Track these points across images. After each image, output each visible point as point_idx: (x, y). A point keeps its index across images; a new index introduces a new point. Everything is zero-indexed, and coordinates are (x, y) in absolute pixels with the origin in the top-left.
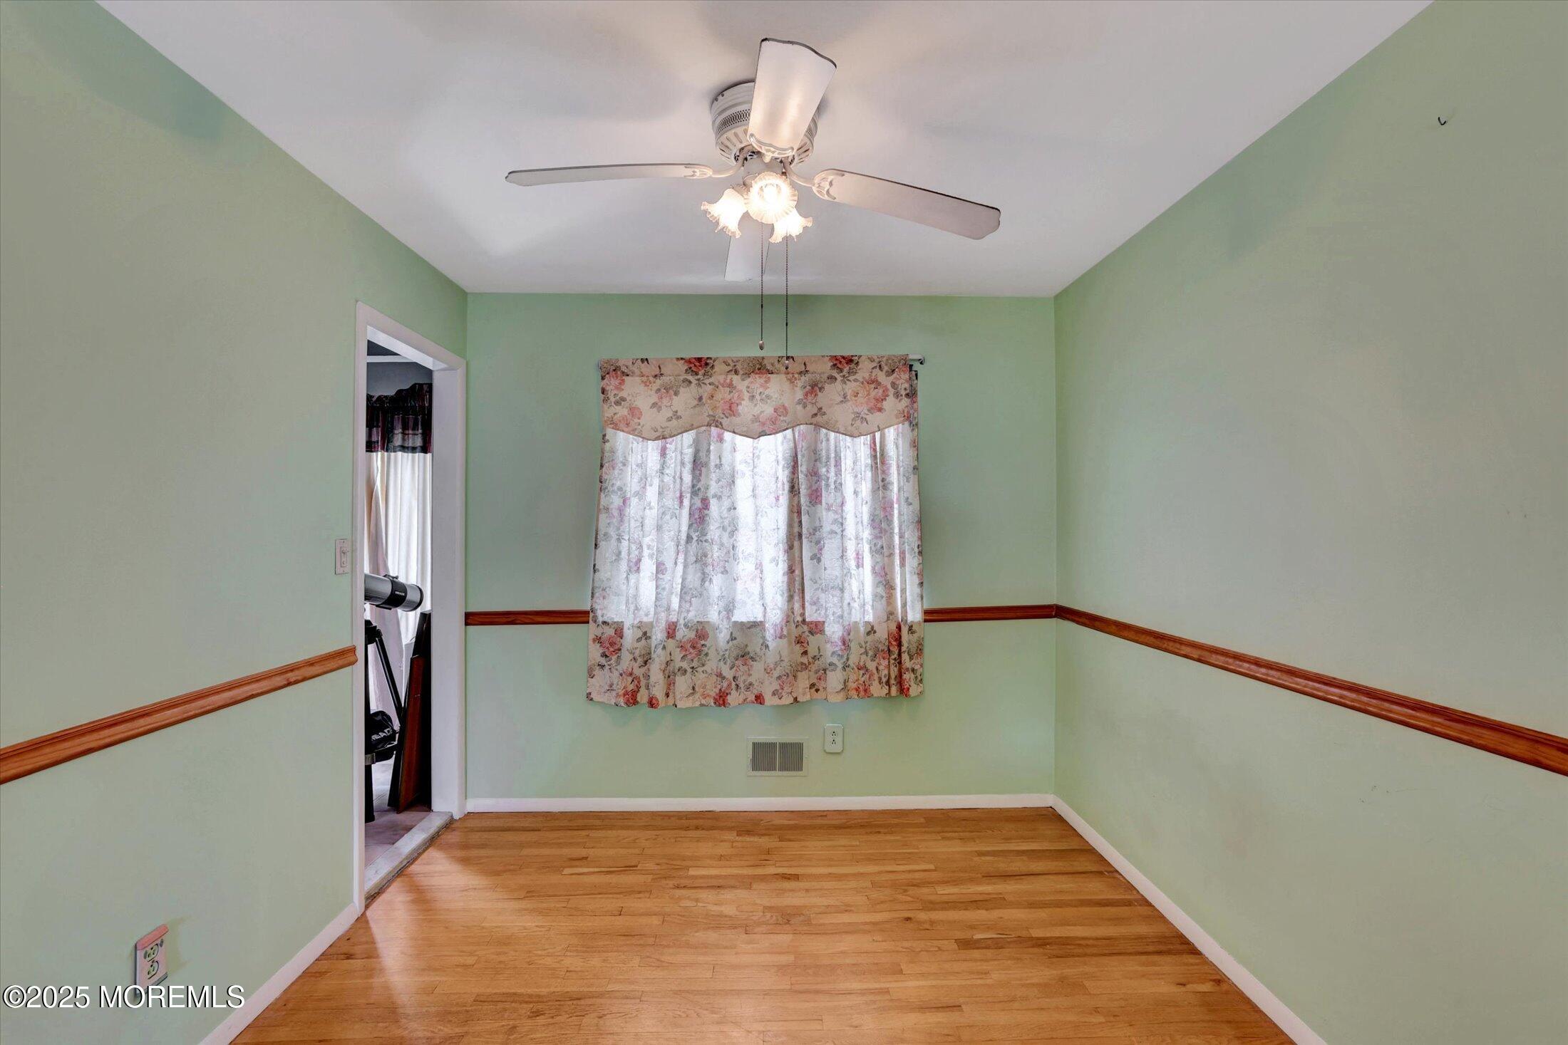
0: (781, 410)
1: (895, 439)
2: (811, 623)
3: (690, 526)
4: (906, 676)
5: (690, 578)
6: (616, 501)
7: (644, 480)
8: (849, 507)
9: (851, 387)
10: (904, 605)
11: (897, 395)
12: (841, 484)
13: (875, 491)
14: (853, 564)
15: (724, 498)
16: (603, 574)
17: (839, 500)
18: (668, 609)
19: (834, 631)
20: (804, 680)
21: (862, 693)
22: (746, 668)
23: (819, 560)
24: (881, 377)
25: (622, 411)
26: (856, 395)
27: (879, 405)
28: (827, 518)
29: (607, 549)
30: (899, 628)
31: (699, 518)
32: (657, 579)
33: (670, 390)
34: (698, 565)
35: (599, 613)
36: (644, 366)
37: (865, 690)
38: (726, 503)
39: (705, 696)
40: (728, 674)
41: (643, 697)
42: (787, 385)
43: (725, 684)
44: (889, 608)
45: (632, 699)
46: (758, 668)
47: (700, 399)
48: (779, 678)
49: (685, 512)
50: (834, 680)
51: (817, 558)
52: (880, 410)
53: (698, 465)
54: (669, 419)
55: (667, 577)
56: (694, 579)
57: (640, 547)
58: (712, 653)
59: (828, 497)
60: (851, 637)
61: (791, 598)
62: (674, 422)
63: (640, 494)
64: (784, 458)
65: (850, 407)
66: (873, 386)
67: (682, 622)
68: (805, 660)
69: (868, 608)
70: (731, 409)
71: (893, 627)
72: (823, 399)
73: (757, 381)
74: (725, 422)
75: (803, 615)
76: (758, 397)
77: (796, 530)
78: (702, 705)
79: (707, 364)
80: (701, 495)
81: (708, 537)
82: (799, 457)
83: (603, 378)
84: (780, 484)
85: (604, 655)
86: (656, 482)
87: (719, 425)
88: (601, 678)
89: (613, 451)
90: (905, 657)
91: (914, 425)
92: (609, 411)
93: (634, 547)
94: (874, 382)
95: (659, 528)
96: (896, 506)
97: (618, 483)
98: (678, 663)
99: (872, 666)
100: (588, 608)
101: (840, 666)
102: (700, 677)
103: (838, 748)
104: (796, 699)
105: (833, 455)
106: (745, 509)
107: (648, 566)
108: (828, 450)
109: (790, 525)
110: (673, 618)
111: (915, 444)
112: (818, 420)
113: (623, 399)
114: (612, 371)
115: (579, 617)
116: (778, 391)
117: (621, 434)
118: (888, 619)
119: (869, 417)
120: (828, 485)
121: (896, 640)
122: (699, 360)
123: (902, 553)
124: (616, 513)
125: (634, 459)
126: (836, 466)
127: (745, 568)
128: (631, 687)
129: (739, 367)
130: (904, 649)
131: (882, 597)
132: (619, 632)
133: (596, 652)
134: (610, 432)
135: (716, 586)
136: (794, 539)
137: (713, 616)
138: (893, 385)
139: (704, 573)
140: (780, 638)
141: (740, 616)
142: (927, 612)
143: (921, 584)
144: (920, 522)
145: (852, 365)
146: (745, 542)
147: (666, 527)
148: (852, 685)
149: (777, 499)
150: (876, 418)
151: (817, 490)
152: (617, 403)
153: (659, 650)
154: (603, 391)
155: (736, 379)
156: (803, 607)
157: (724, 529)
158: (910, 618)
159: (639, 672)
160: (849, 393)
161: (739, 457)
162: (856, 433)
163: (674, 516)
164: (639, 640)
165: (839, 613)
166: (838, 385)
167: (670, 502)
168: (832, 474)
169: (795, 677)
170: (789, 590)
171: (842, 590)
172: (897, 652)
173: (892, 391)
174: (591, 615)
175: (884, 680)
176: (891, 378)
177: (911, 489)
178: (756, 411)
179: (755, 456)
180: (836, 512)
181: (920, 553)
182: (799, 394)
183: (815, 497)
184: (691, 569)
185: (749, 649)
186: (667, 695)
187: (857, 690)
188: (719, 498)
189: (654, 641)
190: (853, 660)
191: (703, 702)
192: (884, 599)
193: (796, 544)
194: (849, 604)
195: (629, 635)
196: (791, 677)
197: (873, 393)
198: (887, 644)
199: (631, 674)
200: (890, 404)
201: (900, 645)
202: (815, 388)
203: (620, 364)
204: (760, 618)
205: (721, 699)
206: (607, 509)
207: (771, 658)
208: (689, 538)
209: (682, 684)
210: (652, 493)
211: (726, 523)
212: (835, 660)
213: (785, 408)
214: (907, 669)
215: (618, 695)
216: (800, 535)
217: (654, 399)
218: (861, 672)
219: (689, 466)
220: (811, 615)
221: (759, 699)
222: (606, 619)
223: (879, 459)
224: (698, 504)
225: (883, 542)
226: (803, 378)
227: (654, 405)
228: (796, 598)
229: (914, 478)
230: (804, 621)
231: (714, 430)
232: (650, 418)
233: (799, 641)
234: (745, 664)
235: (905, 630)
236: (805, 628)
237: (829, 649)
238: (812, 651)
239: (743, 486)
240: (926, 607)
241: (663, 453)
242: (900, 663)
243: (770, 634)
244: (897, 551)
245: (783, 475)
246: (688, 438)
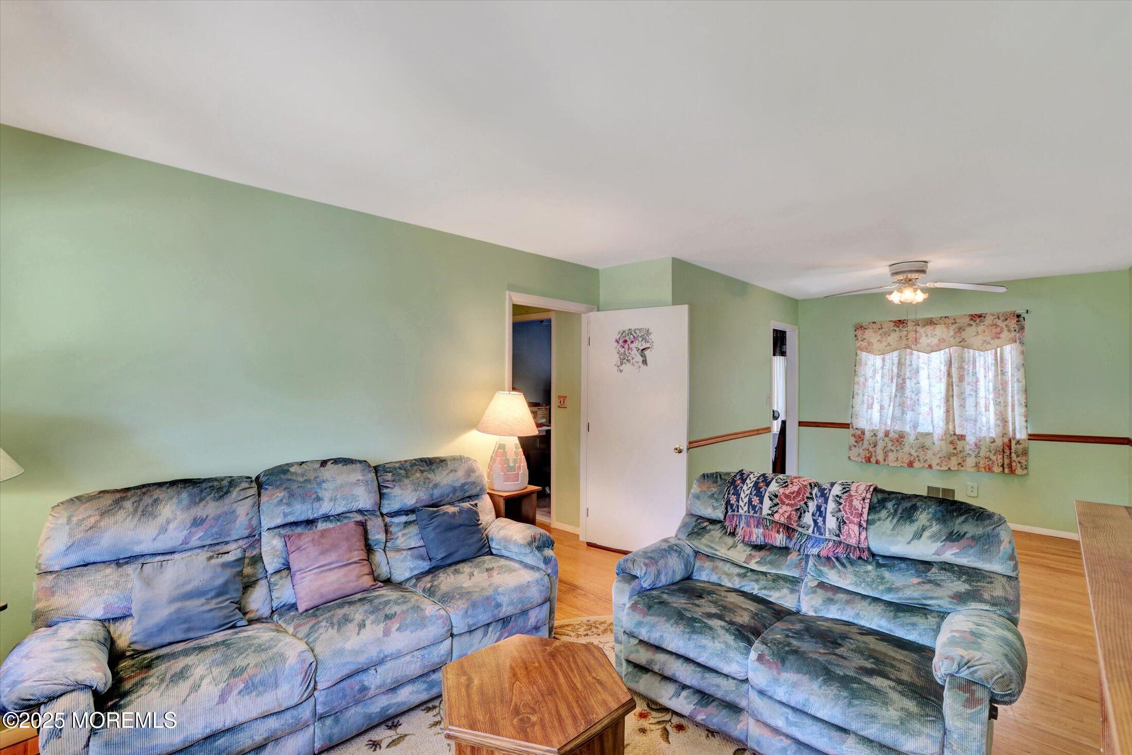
0: (942, 340)
1: (1010, 352)
2: (958, 435)
3: (896, 391)
4: (1014, 464)
5: (896, 412)
6: (862, 379)
7: (875, 372)
8: (982, 383)
9: (981, 328)
10: (1014, 430)
11: (1009, 331)
12: (976, 373)
13: (996, 376)
14: (983, 410)
15: (913, 379)
16: (857, 408)
17: (975, 380)
18: (886, 424)
19: (971, 439)
20: (954, 462)
21: (987, 470)
22: (923, 453)
23: (964, 407)
24: (999, 322)
25: (864, 344)
26: (984, 332)
27: (998, 336)
28: (968, 389)
29: (858, 400)
30: (1010, 441)
31: (901, 387)
32: (880, 412)
33: (887, 334)
34: (900, 407)
35: (854, 424)
36: (874, 325)
37: (989, 469)
38: (914, 381)
39: (903, 462)
40: (915, 454)
41: (873, 460)
42: (945, 330)
43: (912, 458)
44: (1004, 431)
45: (868, 460)
46: (930, 453)
47: (901, 337)
48: (940, 458)
49: (894, 385)
50: (971, 461)
51: (963, 406)
52: (998, 338)
53: (900, 364)
54: (886, 346)
55: (885, 411)
56: (898, 413)
57: (873, 398)
58: (907, 445)
59: (969, 379)
60: (981, 443)
61: (947, 423)
62: (888, 347)
63: (873, 377)
64: (945, 361)
65: (980, 338)
66: (994, 327)
67: (892, 430)
68: (955, 451)
69: (992, 430)
70: (916, 340)
71: (1006, 440)
72: (964, 334)
73: (929, 329)
74: (913, 346)
75: (954, 431)
76: (930, 335)
77: (951, 393)
78: (901, 466)
79: (903, 323)
80: (902, 377)
81: (905, 395)
82: (953, 361)
83: (855, 331)
84: (942, 373)
85: (856, 442)
86: (880, 372)
87: (910, 348)
88: (855, 451)
89: (861, 359)
90: (1013, 455)
91: (1022, 343)
92: (859, 344)
93: (870, 398)
94: (996, 326)
95: (881, 391)
96: (1010, 383)
97: (863, 373)
98: (890, 447)
99: (994, 458)
100: (849, 422)
101: (973, 455)
102: (900, 455)
103: (975, 494)
104: (949, 468)
105: (972, 359)
106: (924, 383)
107: (876, 407)
108: (969, 357)
109: (948, 391)
110: (888, 428)
111: (1022, 353)
112: (963, 344)
113: (865, 339)
114: (860, 327)
115: (846, 426)
116: (940, 331)
117: (864, 353)
118: (1003, 436)
119: (992, 342)
120: (968, 373)
121: (1008, 447)
122: (900, 321)
123: (1013, 405)
124: (862, 384)
125: (870, 363)
126: (973, 364)
127: (924, 409)
128: (868, 455)
129: (920, 323)
130: (1012, 451)
131: (999, 425)
132: (863, 433)
133: (853, 440)
134: (859, 352)
135: (909, 416)
136: (949, 398)
137: (907, 429)
138: (1007, 326)
139: (903, 410)
140: (941, 440)
141: (921, 429)
142: (1030, 435)
143: (1026, 421)
144: (1026, 391)
145: (982, 318)
146: (924, 398)
147: (884, 391)
148: (981, 465)
149: (941, 379)
150: (997, 341)
151: (963, 375)
152: (862, 340)
153: (881, 441)
154: (856, 336)
155: (918, 328)
156: (954, 428)
157: (913, 392)
158: (1018, 436)
159: (871, 449)
160: (980, 331)
161: (921, 361)
162: (984, 349)
163: (889, 386)
164: (872, 436)
165: (974, 431)
166: (974, 328)
167: (887, 380)
168: (971, 368)
169: (949, 459)
170: (947, 420)
171: (976, 421)
172: (1009, 452)
173: (1005, 329)
174: (851, 425)
175: (1000, 464)
176: (1005, 323)
177: (1020, 375)
178: (929, 341)
179: (929, 361)
180: (972, 386)
181: (1026, 406)
182: (952, 333)
183: (961, 379)
184: (897, 408)
185: (925, 444)
186: (885, 460)
187: (985, 468)
188: (911, 379)
189: (878, 438)
190: (982, 454)
191: (902, 465)
192: (1001, 427)
193: (951, 399)
194: (980, 428)
195: (868, 435)
196: (947, 458)
197: (994, 330)
198: (1002, 448)
199: (868, 450)
200: (1005, 335)
201: (1010, 449)
202: (960, 330)
203: (863, 324)
204: (931, 431)
205: (911, 464)
206: (858, 383)
207: (936, 449)
208: (896, 396)
209: (892, 456)
210: (878, 377)
211: (914, 389)
212: (970, 452)
213: (943, 339)
214: (1014, 461)
215: (862, 458)
216: (953, 396)
217: (879, 338)
218: (987, 460)
219: (896, 365)
220: (958, 431)
221: (930, 466)
222: (857, 427)
223: (1000, 362)
224: (900, 381)
225: (1001, 399)
226: (954, 326)
227: (879, 341)
228: (951, 423)
229: (1022, 370)
230: (955, 434)
231: (908, 350)
232: (876, 346)
233: (952, 443)
234: (923, 451)
235: (1013, 443)
236: (956, 437)
237: (967, 447)
238: (959, 448)
239: (923, 374)
240: (1030, 432)
241: (884, 360)
242: (1010, 458)
243: (936, 438)
244: (1010, 404)
245: (944, 369)
246: (896, 353)
